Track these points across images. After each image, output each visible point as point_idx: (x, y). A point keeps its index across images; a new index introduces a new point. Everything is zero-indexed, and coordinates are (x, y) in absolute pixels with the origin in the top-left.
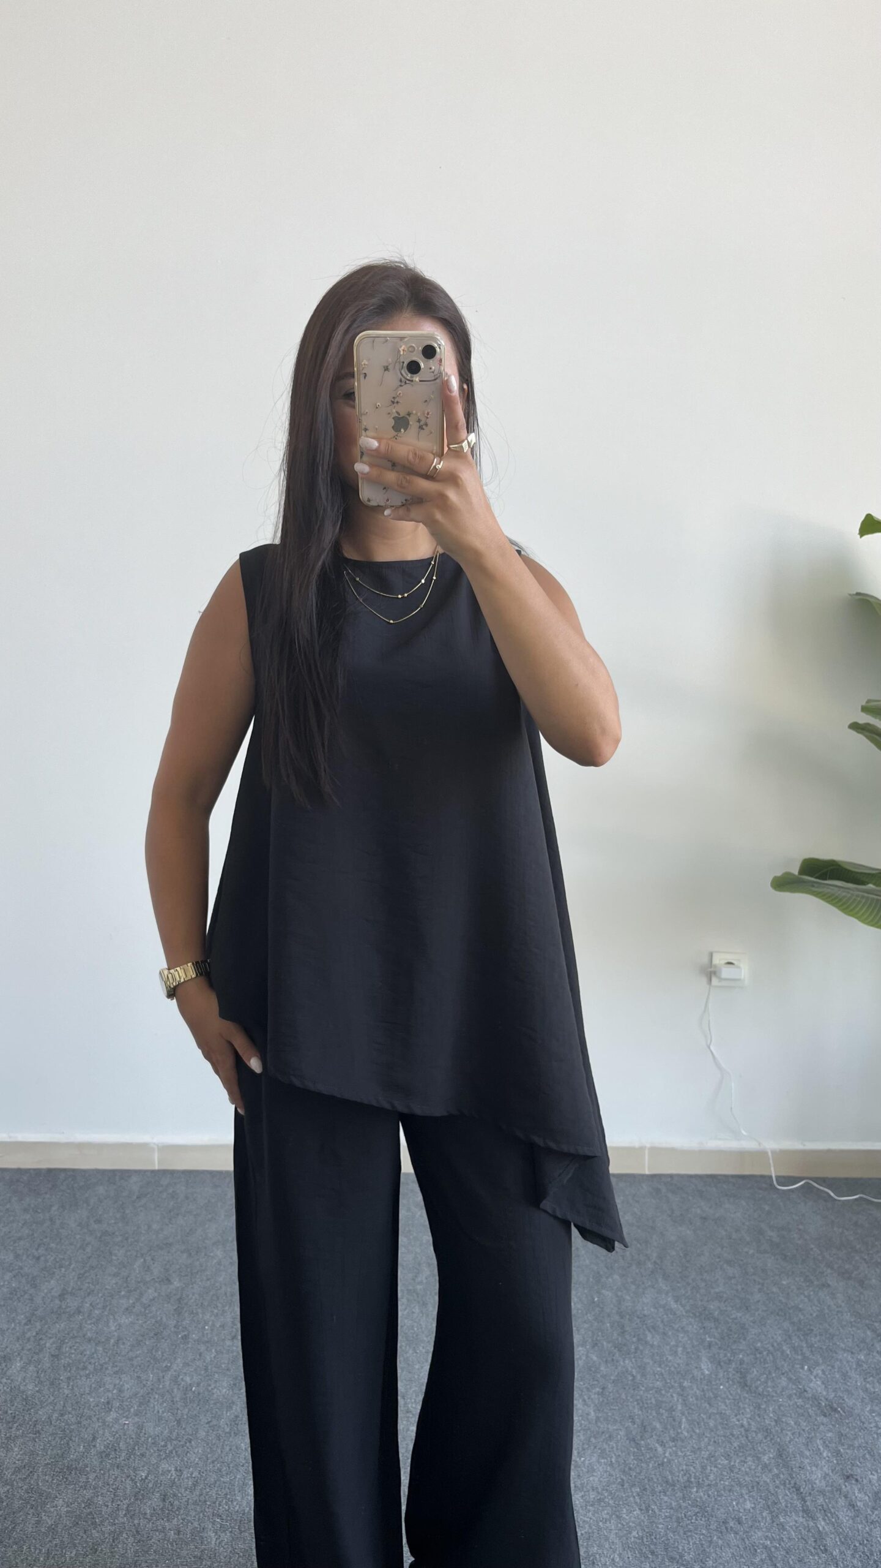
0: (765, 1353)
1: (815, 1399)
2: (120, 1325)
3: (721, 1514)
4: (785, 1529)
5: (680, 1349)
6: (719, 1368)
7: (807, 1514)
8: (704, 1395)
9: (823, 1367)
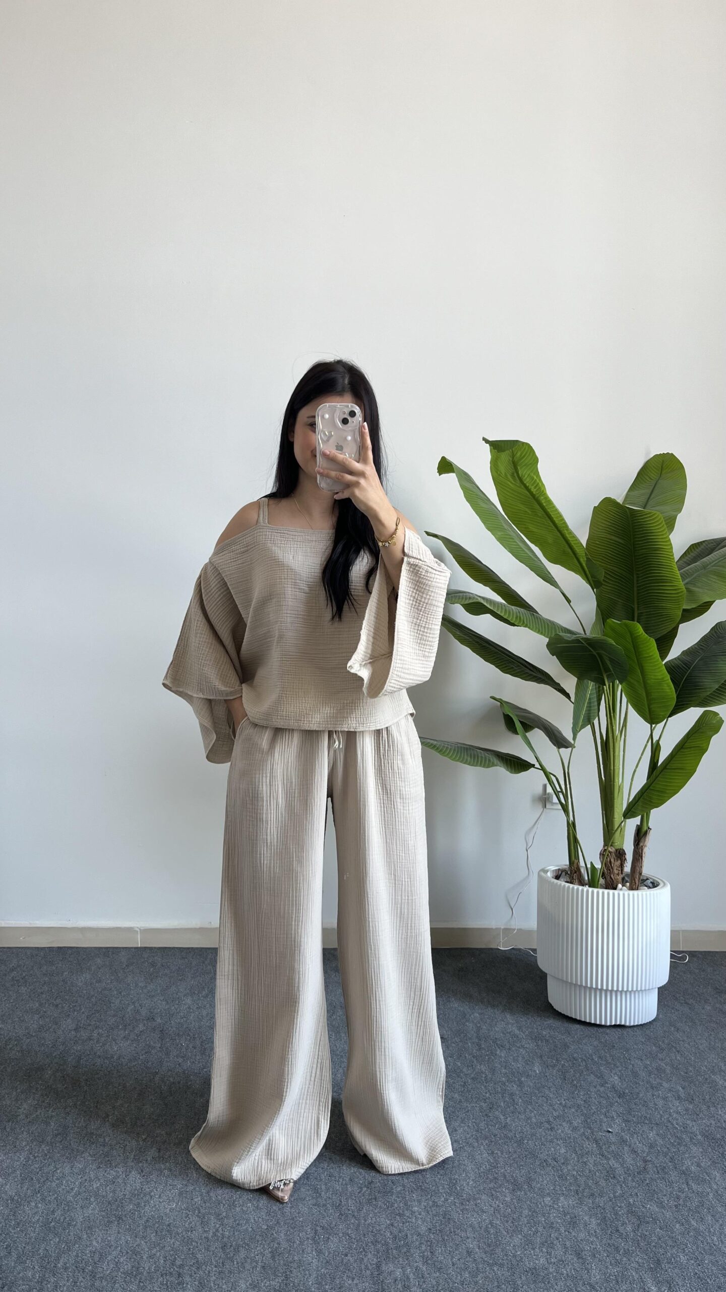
0: (580, 1060)
1: (613, 1087)
2: (120, 1047)
3: (543, 1156)
4: (586, 1165)
5: (520, 1059)
6: (547, 1070)
7: (603, 1156)
8: (536, 1086)
9: (620, 1069)
